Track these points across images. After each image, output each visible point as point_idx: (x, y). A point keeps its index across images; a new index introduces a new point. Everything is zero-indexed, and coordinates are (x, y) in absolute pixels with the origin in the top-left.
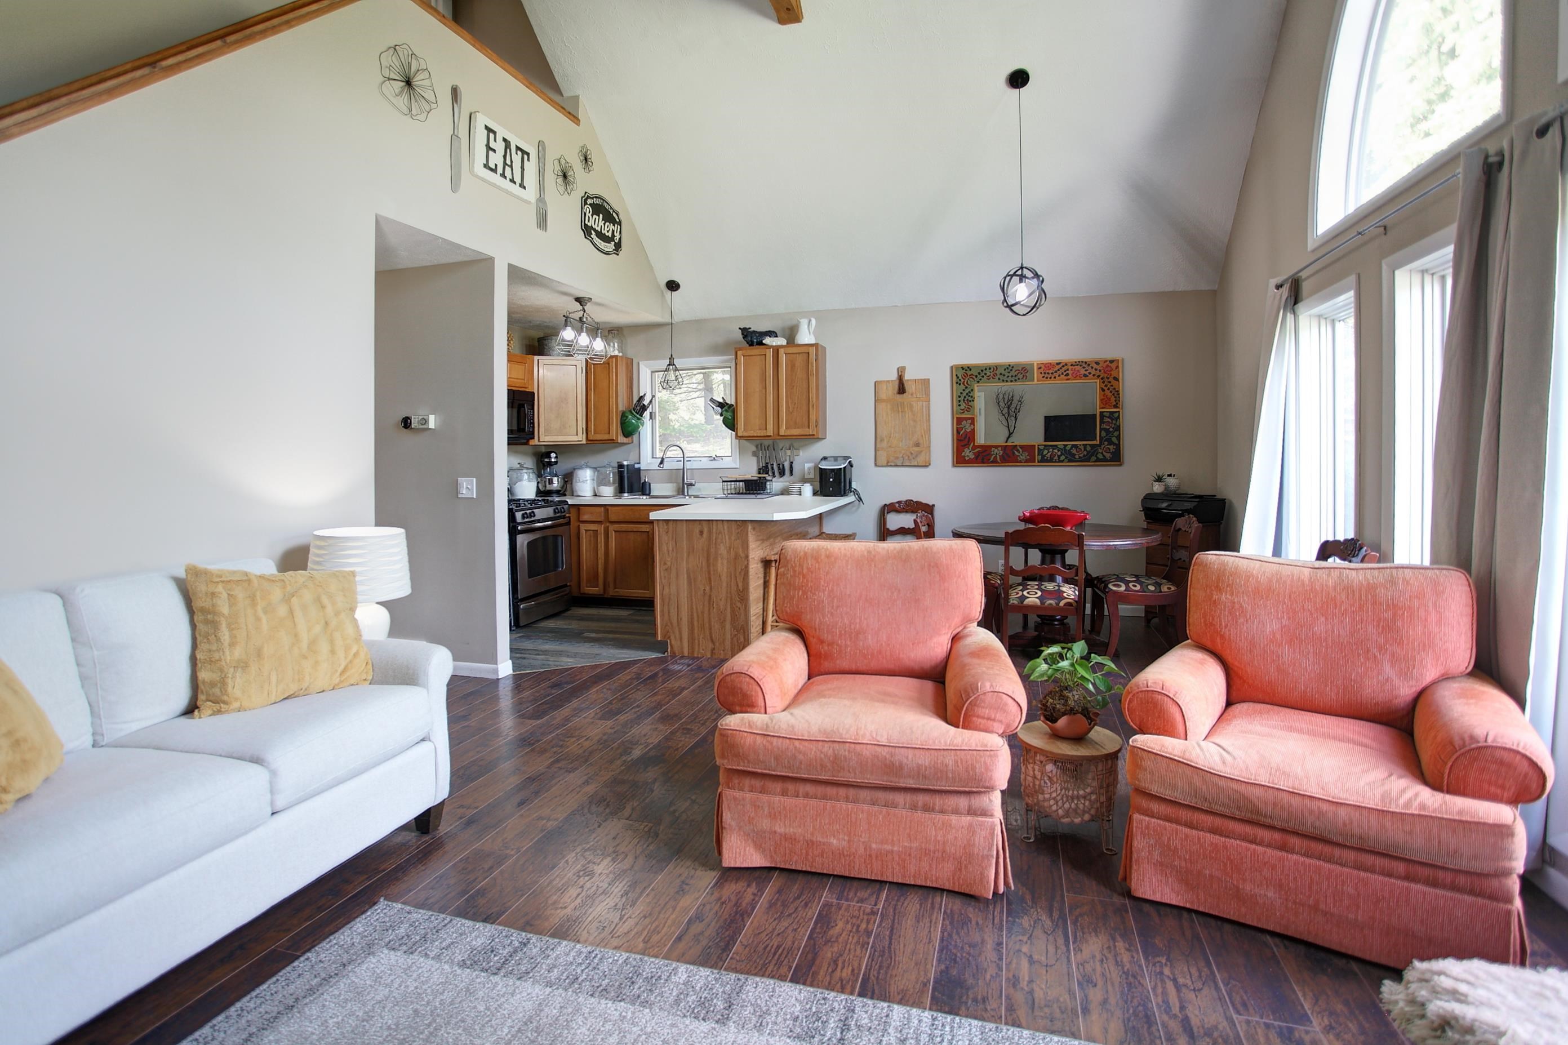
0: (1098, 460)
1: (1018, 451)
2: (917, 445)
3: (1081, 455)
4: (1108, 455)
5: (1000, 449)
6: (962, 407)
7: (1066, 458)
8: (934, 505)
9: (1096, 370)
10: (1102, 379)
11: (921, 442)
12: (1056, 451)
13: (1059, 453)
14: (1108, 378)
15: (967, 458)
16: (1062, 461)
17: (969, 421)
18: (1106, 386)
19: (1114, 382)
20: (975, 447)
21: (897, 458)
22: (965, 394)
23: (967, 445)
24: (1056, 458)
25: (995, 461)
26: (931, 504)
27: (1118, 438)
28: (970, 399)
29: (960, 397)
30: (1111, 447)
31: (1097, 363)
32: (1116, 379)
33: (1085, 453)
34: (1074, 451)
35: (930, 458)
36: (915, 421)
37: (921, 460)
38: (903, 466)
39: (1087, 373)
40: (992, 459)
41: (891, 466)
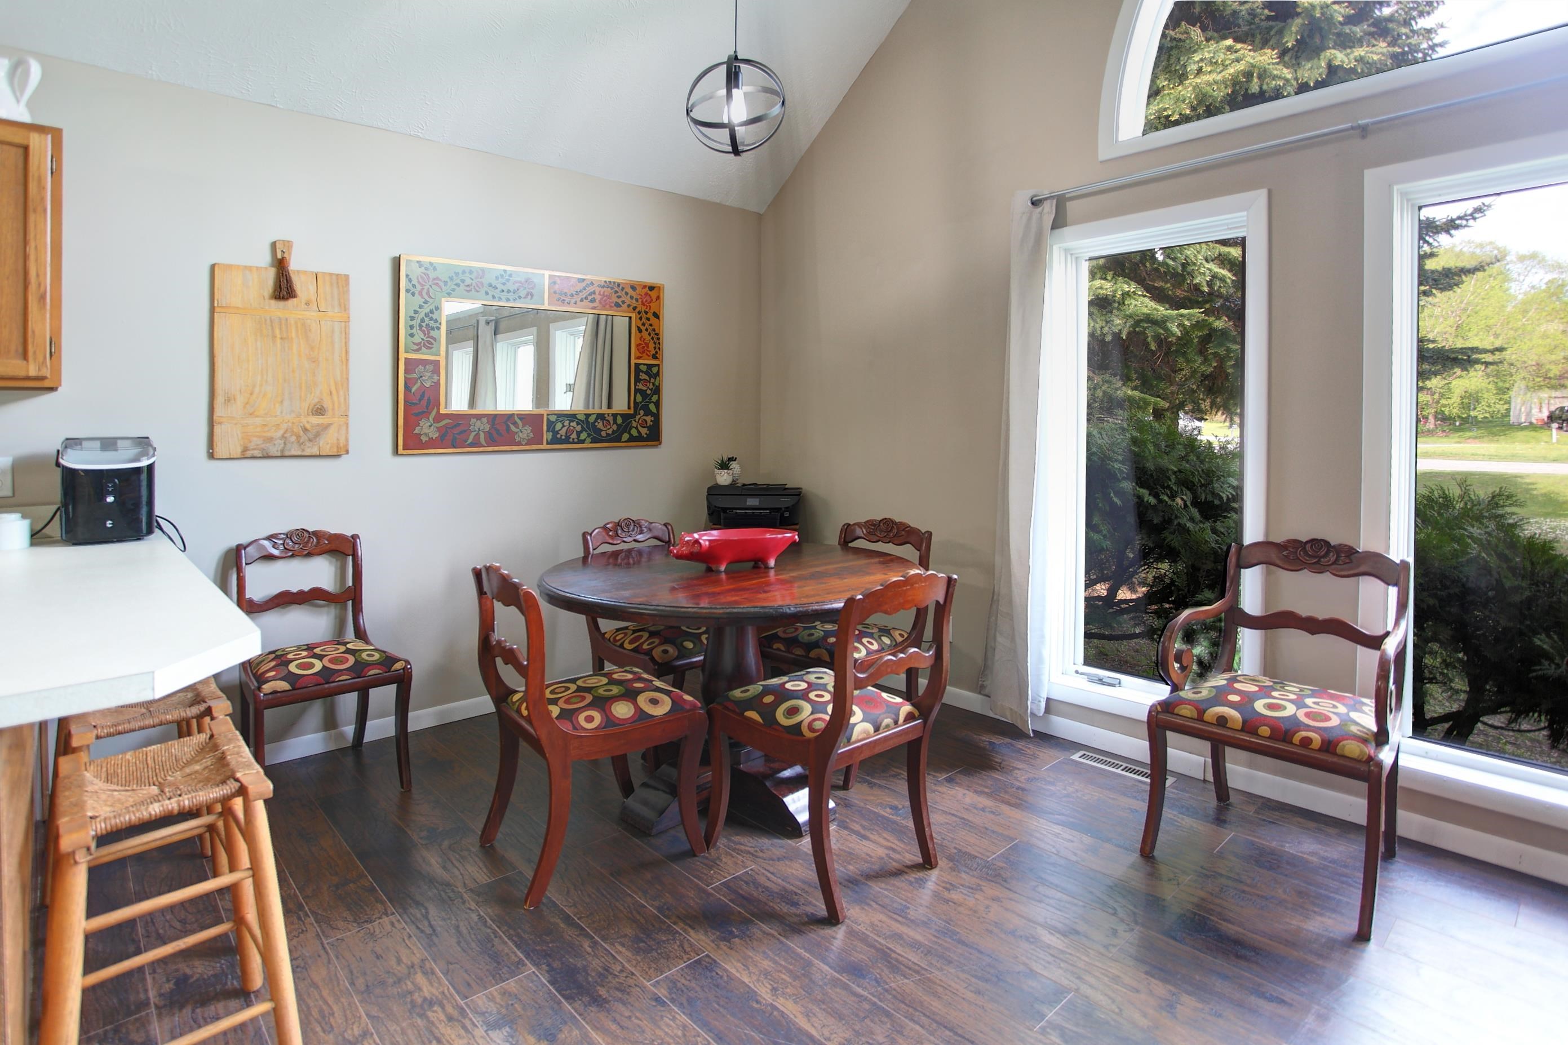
0: (632, 439)
1: (515, 424)
2: (319, 411)
3: (610, 432)
4: (644, 431)
5: (485, 420)
6: (417, 339)
7: (589, 435)
8: (355, 537)
9: (632, 298)
10: (639, 313)
11: (327, 404)
12: (574, 424)
13: (579, 428)
14: (646, 313)
15: (424, 439)
16: (583, 442)
17: (430, 367)
18: (644, 324)
19: (653, 320)
20: (440, 417)
21: (270, 439)
22: (422, 315)
23: (426, 414)
24: (574, 436)
25: (476, 444)
26: (349, 533)
27: (658, 404)
28: (432, 324)
29: (412, 318)
30: (649, 419)
31: (633, 288)
32: (656, 316)
33: (615, 427)
34: (600, 425)
35: (347, 440)
36: (314, 361)
37: (327, 443)
38: (283, 457)
39: (619, 301)
40: (469, 441)
41: (253, 457)
